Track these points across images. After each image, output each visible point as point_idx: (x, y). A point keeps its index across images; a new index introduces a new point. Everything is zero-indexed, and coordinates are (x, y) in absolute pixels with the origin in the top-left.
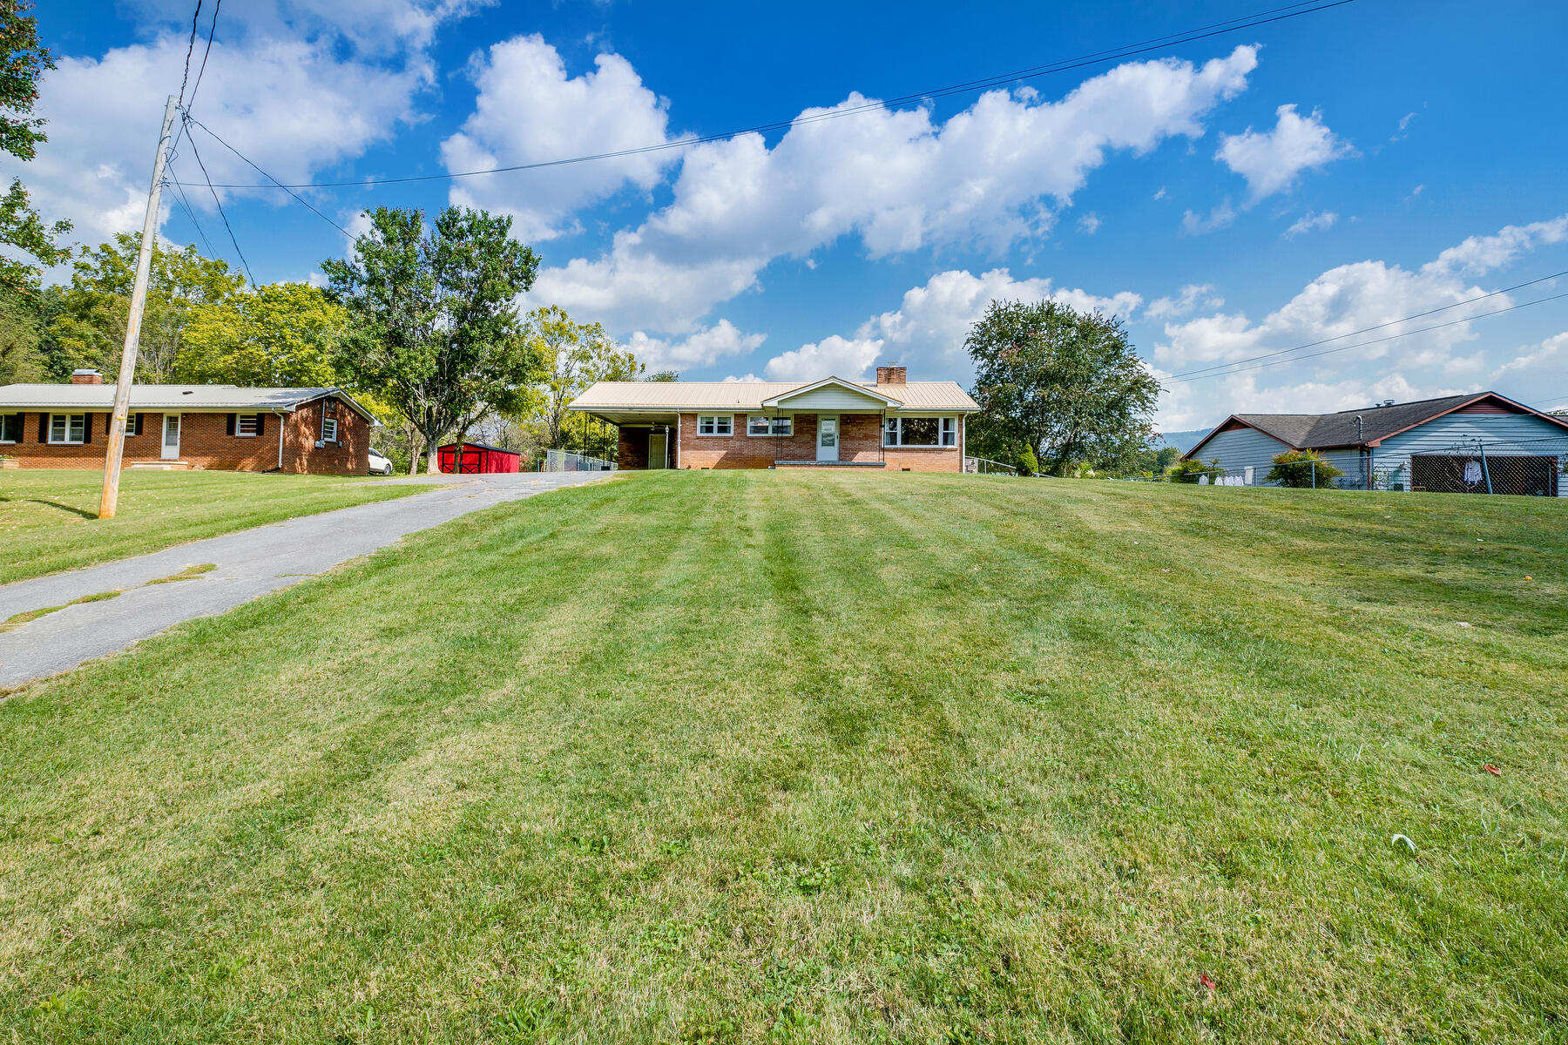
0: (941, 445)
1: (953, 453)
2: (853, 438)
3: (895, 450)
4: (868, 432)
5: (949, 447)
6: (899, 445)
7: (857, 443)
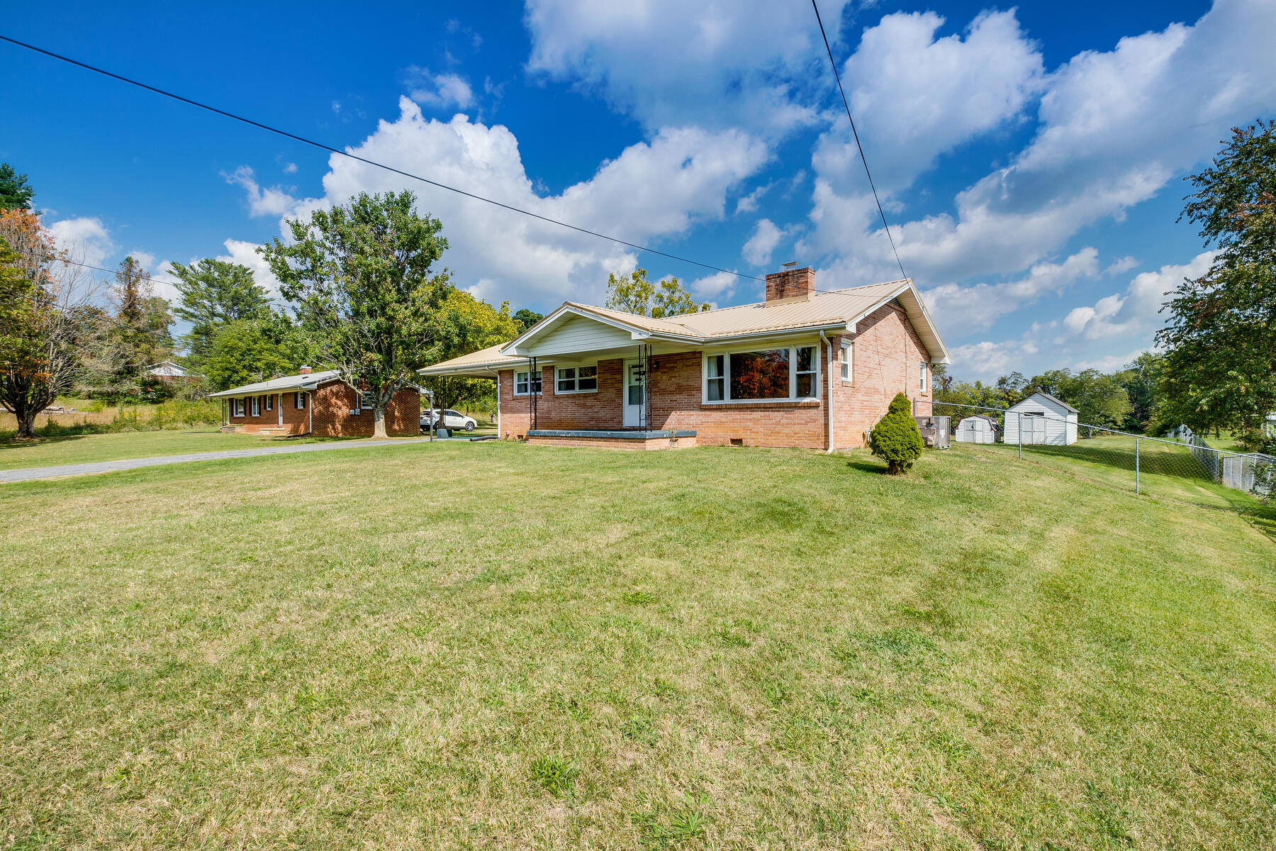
0: (793, 398)
1: (813, 412)
2: (663, 392)
3: (719, 409)
4: (682, 381)
5: (807, 400)
6: (727, 400)
7: (668, 398)
